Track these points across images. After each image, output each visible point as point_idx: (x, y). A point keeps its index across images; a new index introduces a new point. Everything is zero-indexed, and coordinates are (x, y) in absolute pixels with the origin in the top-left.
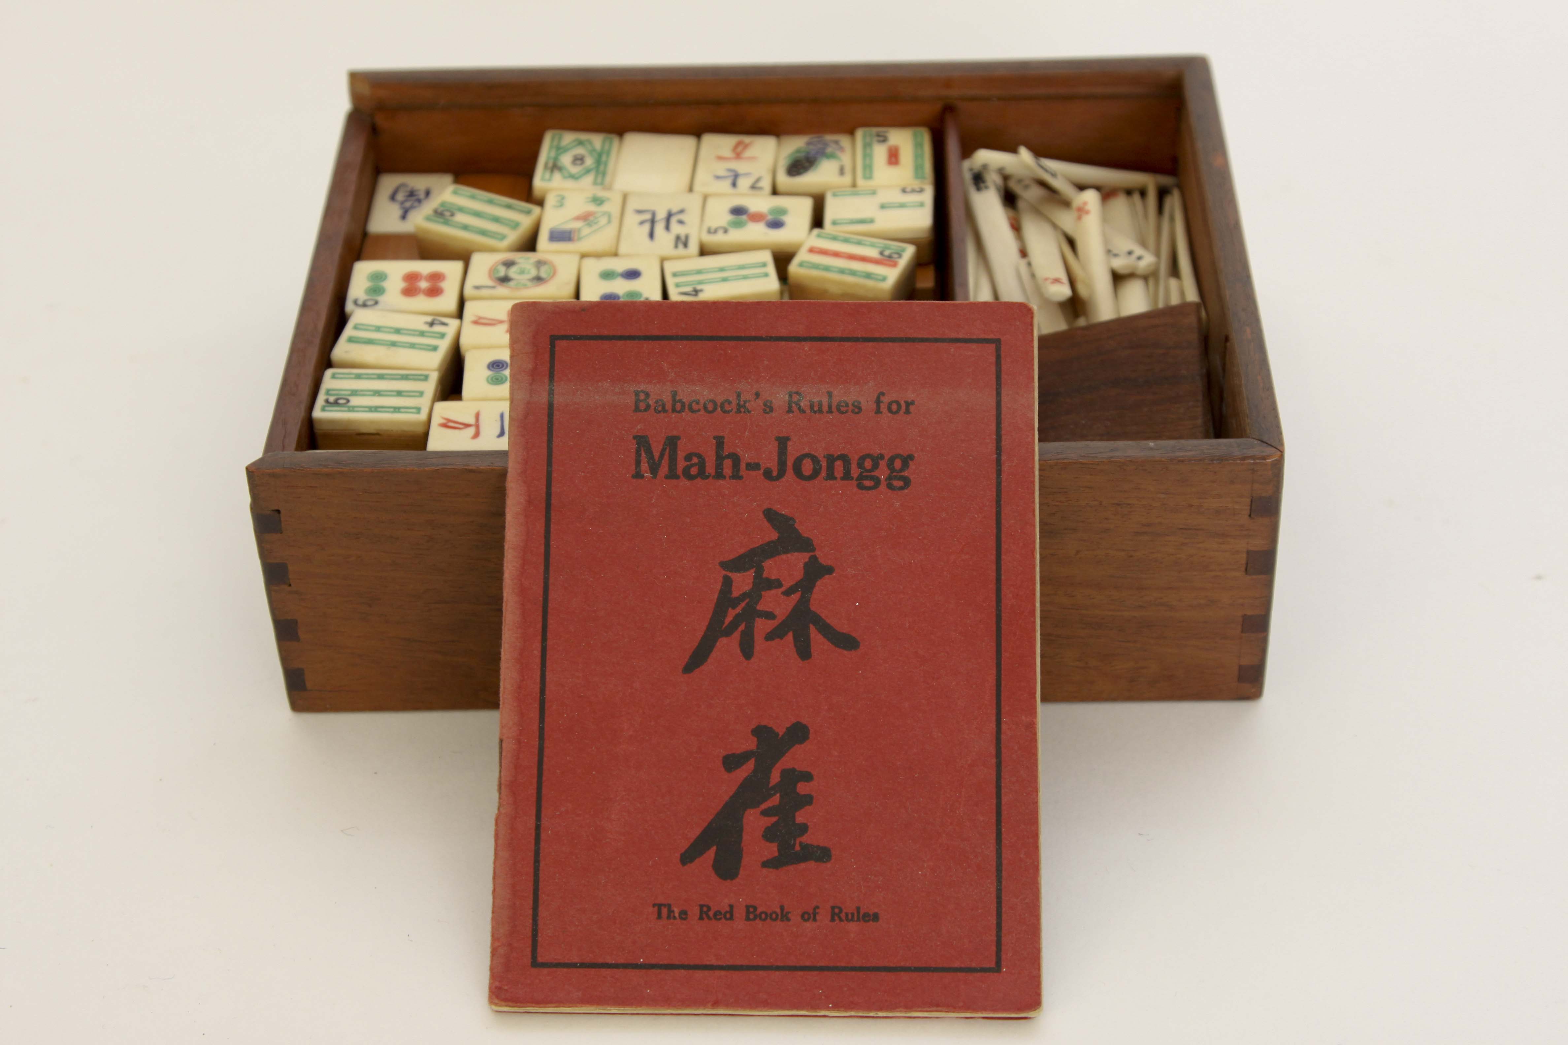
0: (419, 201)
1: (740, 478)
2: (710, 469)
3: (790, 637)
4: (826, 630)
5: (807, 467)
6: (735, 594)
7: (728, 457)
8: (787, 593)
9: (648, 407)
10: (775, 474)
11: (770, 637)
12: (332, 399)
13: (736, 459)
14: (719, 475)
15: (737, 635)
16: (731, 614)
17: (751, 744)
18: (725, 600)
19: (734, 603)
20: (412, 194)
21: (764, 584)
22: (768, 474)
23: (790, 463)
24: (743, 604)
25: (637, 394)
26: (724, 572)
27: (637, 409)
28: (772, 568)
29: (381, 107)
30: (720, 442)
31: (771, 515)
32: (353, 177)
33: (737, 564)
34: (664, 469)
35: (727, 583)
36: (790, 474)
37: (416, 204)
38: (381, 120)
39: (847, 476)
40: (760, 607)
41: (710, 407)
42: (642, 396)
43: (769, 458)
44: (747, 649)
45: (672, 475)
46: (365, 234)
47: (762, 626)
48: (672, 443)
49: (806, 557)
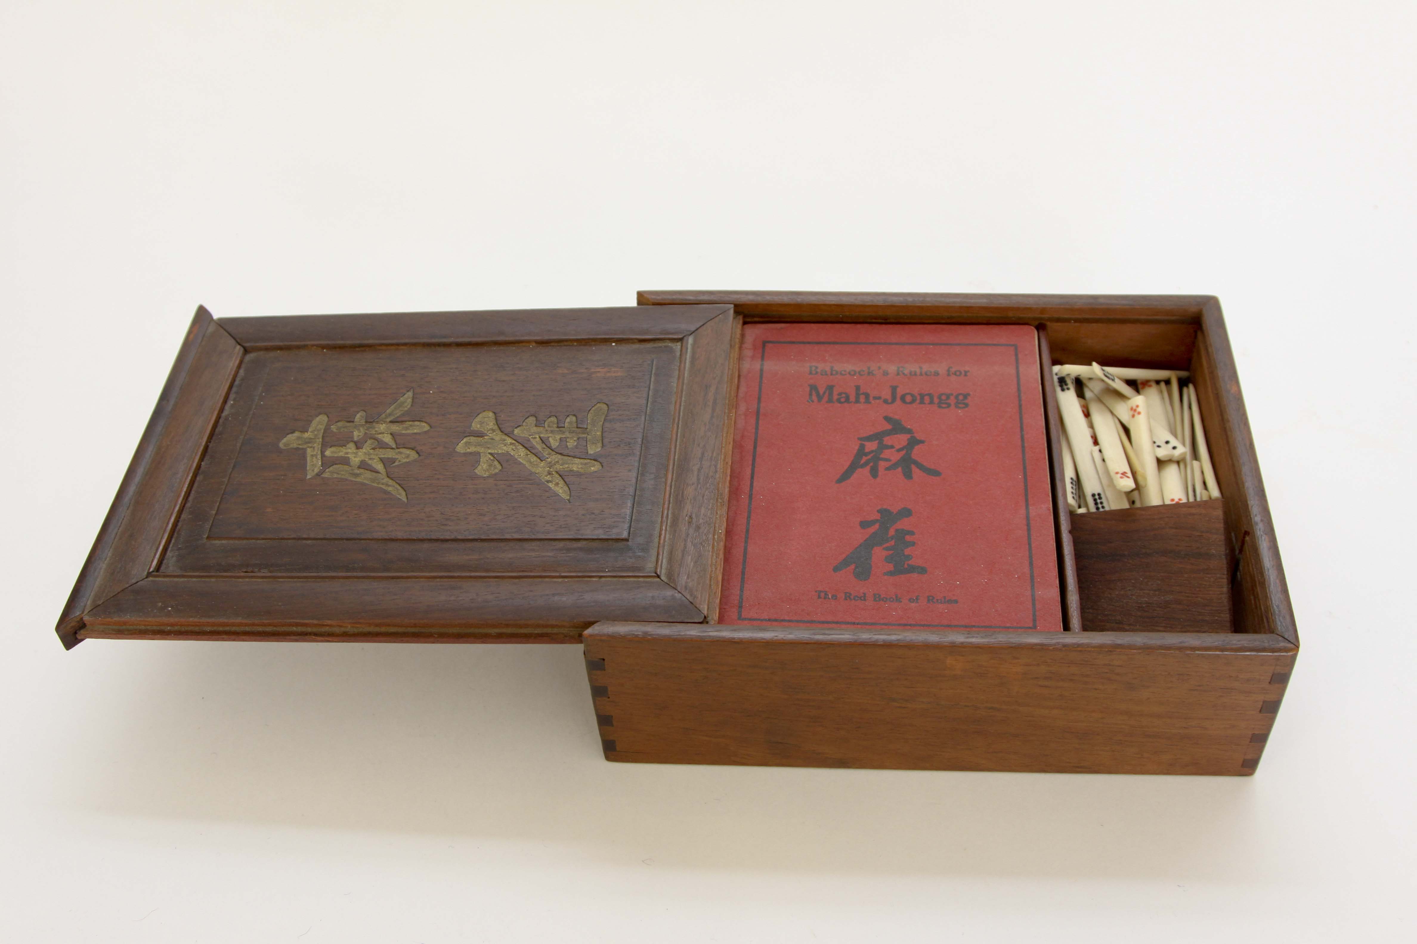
1: (870, 403)
2: (852, 398)
3: (900, 469)
4: (920, 466)
5: (908, 398)
6: (867, 450)
7: (862, 394)
8: (899, 450)
9: (816, 373)
10: (890, 401)
11: (887, 469)
13: (867, 396)
14: (857, 401)
15: (868, 468)
16: (864, 459)
17: (876, 516)
18: (861, 452)
19: (866, 454)
21: (883, 447)
22: (886, 402)
23: (898, 396)
24: (872, 455)
25: (810, 368)
26: (860, 442)
27: (810, 373)
28: (887, 440)
30: (858, 388)
31: (887, 419)
33: (869, 438)
34: (825, 398)
35: (862, 447)
36: (898, 402)
39: (931, 402)
40: (882, 456)
41: (852, 373)
42: (813, 369)
43: (886, 394)
44: (874, 472)
45: (830, 401)
47: (882, 464)
48: (830, 389)
49: (908, 436)
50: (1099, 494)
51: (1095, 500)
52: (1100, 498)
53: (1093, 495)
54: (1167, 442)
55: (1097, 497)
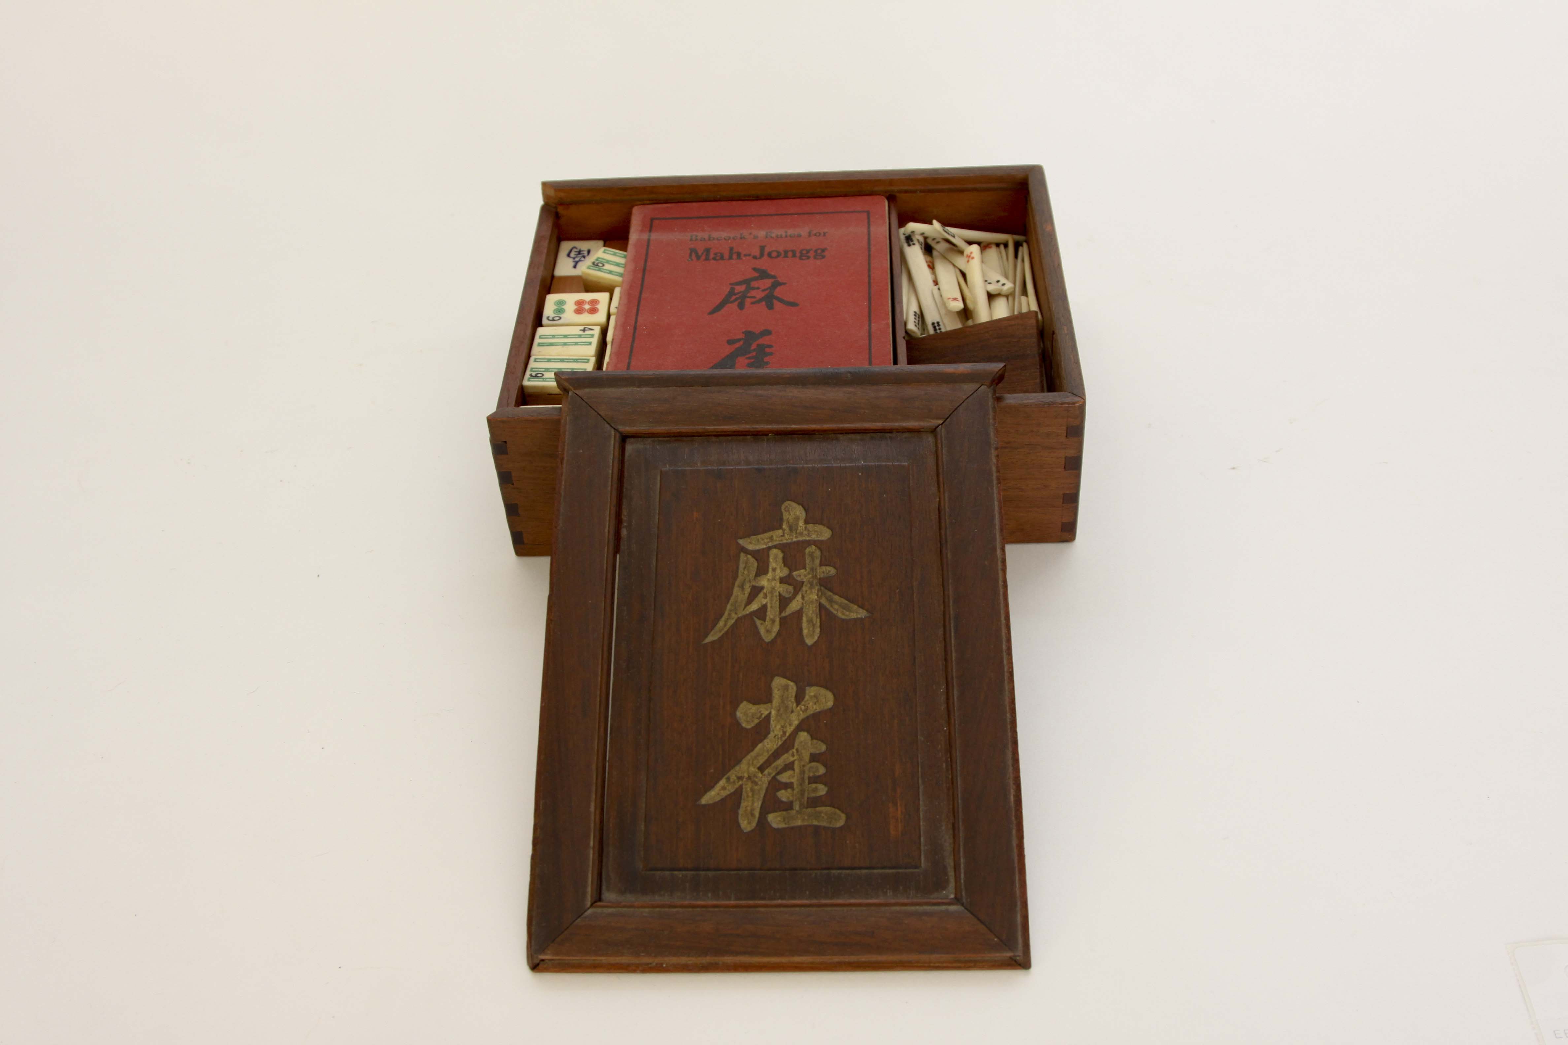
0: (584, 257)
1: (741, 259)
2: (726, 256)
3: (764, 303)
4: (781, 301)
5: (774, 254)
6: (736, 291)
7: (735, 253)
8: (763, 290)
9: (696, 240)
10: (758, 257)
11: (753, 303)
12: (534, 374)
13: (739, 254)
14: (730, 258)
15: (736, 303)
16: (733, 297)
17: (741, 336)
18: (732, 292)
19: (735, 294)
20: (580, 252)
21: (749, 288)
22: (754, 257)
23: (766, 254)
24: (740, 294)
25: (691, 236)
26: (730, 286)
27: (691, 240)
28: (754, 284)
29: (561, 203)
30: (731, 249)
31: (754, 269)
32: (545, 244)
33: (739, 283)
34: (703, 258)
35: (732, 289)
36: (765, 257)
37: (583, 259)
38: (561, 210)
39: (794, 256)
40: (749, 295)
41: (727, 238)
42: (694, 237)
43: (755, 252)
44: (741, 306)
45: (707, 259)
46: (553, 277)
47: (748, 301)
48: (708, 251)
49: (773, 280)
50: (938, 323)
51: (935, 327)
52: (939, 325)
53: (933, 324)
54: (998, 281)
55: (936, 325)
